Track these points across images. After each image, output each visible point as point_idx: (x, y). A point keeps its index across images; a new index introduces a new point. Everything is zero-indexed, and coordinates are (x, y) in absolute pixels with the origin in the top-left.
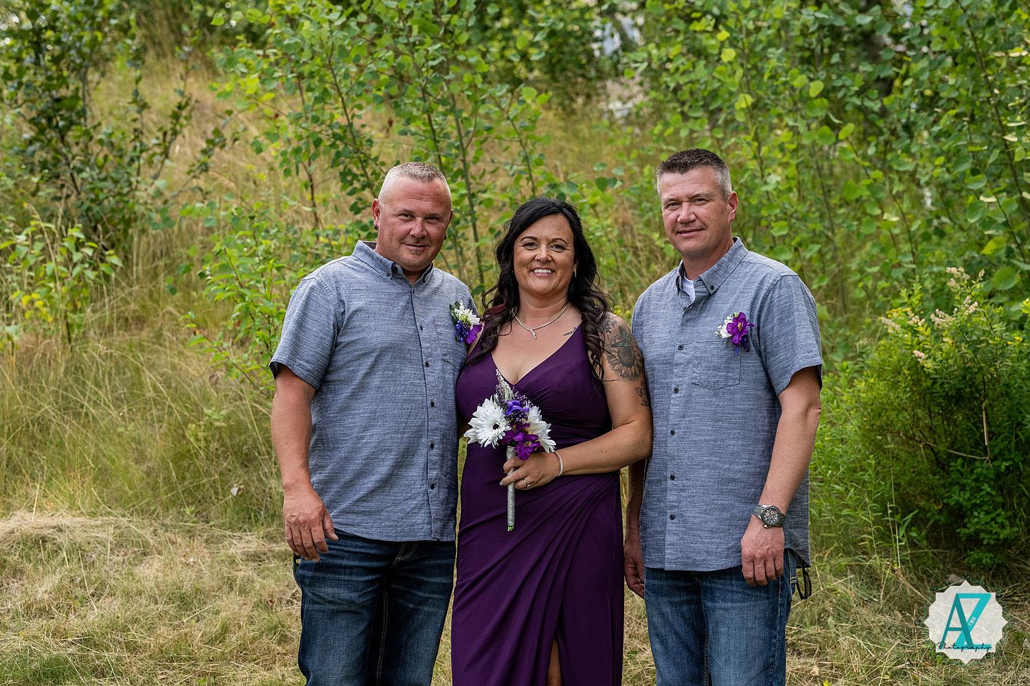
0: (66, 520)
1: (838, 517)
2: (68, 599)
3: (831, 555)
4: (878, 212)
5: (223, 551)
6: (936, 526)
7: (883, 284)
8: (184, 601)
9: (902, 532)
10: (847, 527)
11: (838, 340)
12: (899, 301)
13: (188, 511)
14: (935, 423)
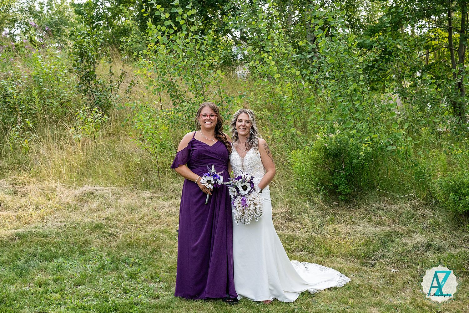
0: (99, 188)
1: (305, 187)
2: (100, 209)
3: (303, 197)
4: (315, 106)
5: (141, 196)
6: (330, 190)
7: (316, 126)
8: (132, 209)
9: (321, 191)
10: (307, 190)
11: (304, 140)
12: (321, 130)
13: (131, 185)
14: (330, 163)
